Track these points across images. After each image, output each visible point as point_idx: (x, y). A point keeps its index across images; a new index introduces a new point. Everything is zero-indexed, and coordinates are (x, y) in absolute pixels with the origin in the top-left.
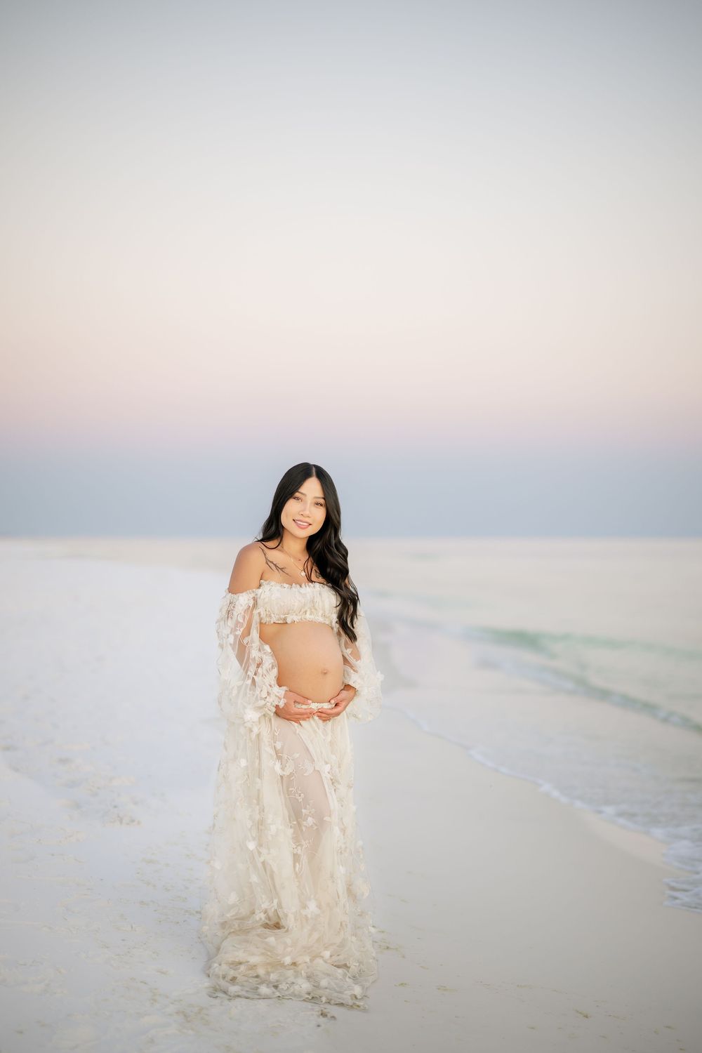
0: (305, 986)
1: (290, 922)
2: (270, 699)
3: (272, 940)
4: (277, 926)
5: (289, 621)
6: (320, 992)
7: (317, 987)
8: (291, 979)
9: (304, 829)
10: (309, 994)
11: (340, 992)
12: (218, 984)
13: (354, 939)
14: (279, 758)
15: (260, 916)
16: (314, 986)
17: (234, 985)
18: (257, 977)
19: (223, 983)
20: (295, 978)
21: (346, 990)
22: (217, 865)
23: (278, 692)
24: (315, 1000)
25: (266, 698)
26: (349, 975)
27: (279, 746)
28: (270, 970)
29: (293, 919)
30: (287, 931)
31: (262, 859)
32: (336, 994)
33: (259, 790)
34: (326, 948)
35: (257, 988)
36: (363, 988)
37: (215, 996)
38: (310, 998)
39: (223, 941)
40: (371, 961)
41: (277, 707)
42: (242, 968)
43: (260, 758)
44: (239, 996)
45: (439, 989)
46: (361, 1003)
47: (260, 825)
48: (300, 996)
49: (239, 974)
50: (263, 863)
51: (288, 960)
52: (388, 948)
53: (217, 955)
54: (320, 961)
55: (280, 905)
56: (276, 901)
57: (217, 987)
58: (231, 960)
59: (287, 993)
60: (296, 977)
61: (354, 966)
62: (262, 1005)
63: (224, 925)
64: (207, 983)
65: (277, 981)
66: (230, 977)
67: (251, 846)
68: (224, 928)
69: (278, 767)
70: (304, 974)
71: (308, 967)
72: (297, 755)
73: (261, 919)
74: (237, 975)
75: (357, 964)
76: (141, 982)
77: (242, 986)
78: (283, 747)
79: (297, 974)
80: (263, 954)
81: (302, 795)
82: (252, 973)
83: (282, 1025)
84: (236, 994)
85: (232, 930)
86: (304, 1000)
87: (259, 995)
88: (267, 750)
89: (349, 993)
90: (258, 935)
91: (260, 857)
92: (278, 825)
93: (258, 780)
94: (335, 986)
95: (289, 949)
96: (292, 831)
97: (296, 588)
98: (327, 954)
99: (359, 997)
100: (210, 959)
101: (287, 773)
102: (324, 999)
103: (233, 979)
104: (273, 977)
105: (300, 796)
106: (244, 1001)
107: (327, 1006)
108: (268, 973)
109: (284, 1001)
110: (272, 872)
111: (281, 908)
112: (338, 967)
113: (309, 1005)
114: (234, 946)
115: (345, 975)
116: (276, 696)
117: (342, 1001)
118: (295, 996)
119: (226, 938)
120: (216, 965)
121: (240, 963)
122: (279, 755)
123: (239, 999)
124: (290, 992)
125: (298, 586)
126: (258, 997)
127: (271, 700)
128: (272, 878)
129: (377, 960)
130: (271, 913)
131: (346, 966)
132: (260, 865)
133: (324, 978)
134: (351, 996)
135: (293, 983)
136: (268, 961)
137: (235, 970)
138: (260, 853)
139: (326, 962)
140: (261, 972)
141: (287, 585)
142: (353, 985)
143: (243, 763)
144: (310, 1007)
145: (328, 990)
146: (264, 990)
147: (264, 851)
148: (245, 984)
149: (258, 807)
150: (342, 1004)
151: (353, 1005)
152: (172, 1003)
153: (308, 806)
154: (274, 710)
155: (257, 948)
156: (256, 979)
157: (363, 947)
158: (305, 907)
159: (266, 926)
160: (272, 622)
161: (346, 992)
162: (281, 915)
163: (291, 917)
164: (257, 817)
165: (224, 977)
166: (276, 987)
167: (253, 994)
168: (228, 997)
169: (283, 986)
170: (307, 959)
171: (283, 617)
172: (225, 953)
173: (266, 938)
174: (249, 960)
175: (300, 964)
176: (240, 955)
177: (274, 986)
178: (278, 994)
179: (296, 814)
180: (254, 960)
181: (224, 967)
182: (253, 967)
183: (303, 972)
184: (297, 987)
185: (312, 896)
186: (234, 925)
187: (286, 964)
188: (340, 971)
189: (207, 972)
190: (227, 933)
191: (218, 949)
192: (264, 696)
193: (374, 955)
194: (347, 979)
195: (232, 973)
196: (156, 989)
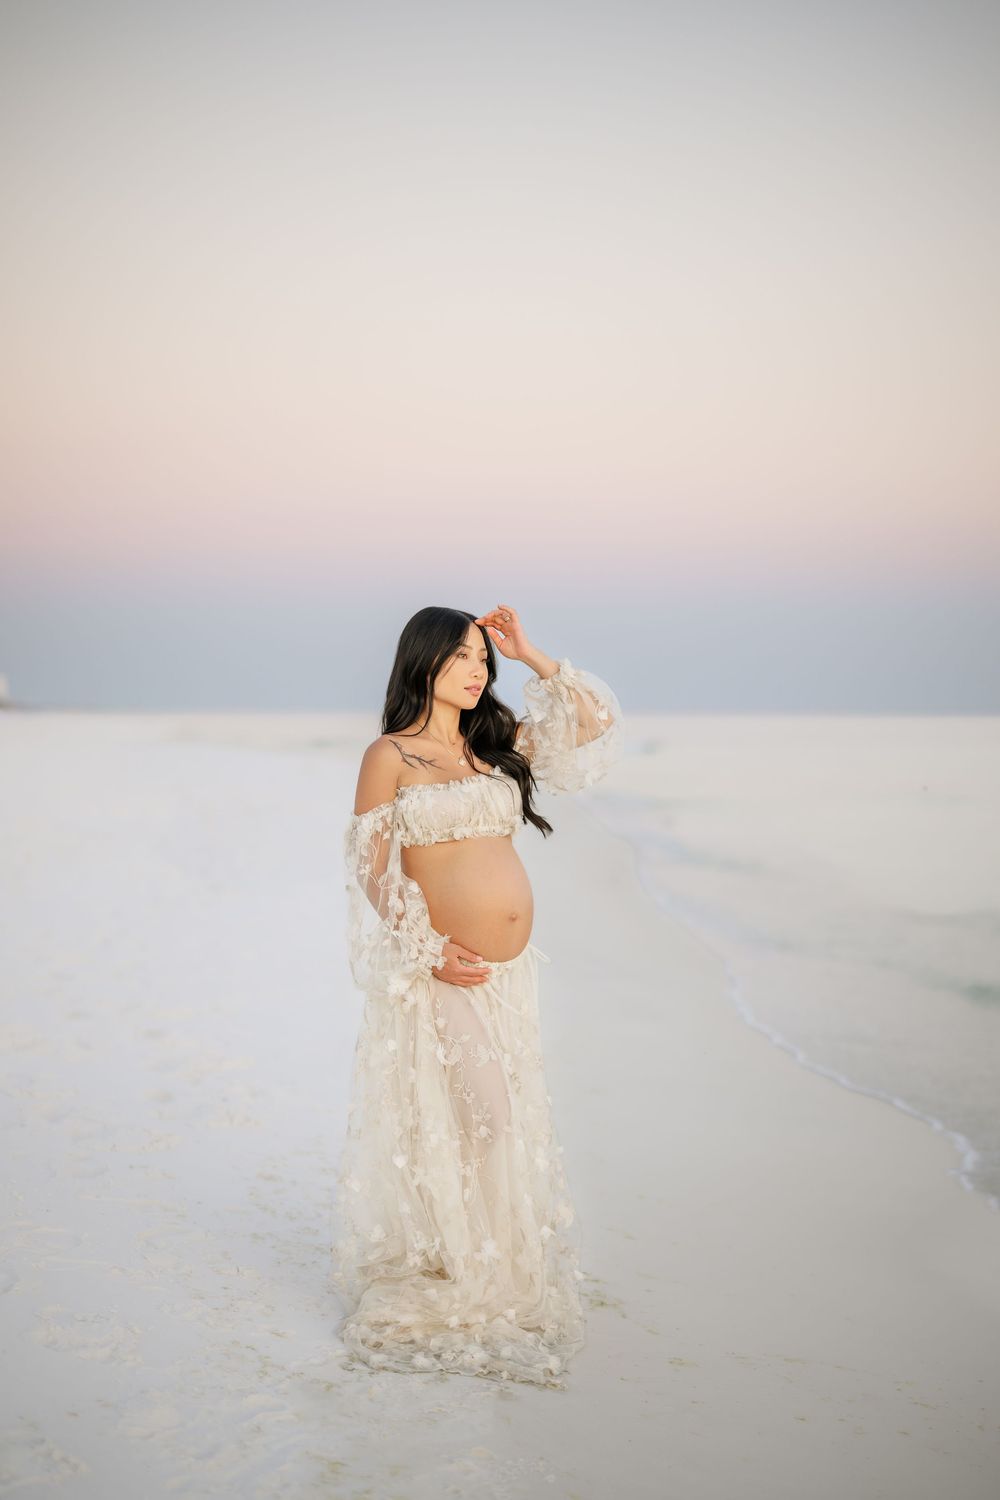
0: (477, 1356)
1: (458, 1270)
2: (423, 960)
3: (432, 1292)
4: (441, 1274)
5: (457, 836)
6: (498, 1365)
7: (496, 1357)
8: (460, 1346)
9: (474, 1142)
10: (484, 1367)
11: (528, 1366)
12: (355, 1351)
13: (554, 1291)
14: (442, 1040)
15: (414, 1260)
16: (492, 1356)
17: (378, 1352)
18: (412, 1342)
19: (363, 1350)
20: (465, 1344)
21: (537, 1363)
22: (355, 1186)
23: (434, 948)
24: (491, 1374)
25: (417, 958)
26: (542, 1341)
27: (441, 1023)
28: (429, 1332)
29: (462, 1266)
30: (454, 1282)
31: (416, 1182)
32: (522, 1368)
33: (413, 1085)
34: (511, 1306)
35: (412, 1357)
36: (562, 1361)
37: (350, 1367)
38: (485, 1372)
39: (364, 1291)
40: (576, 1322)
41: (434, 969)
42: (389, 1330)
43: (414, 1039)
44: (384, 1368)
45: (671, 1362)
46: (558, 1382)
47: (414, 1134)
48: (472, 1370)
49: (384, 1338)
50: (418, 1188)
51: (454, 1321)
52: (602, 1304)
53: (354, 1313)
54: (501, 1321)
55: (443, 1246)
56: (437, 1241)
57: (355, 1355)
58: (373, 1320)
59: (453, 1365)
60: (467, 1343)
61: (551, 1329)
62: (416, 1382)
63: (365, 1270)
64: (341, 1350)
65: (440, 1349)
66: (372, 1343)
67: (400, 1162)
68: (365, 1274)
69: (440, 1053)
70: (478, 1339)
71: (485, 1329)
72: (466, 1038)
73: (416, 1264)
74: (381, 1340)
75: (556, 1327)
76: (248, 1347)
77: (391, 1354)
78: (446, 1025)
79: (469, 1340)
80: (419, 1311)
81: (472, 1094)
82: (405, 1337)
83: (444, 1410)
84: (380, 1365)
85: (376, 1277)
86: (476, 1375)
87: (414, 1368)
88: (425, 1027)
89: (541, 1366)
90: (413, 1285)
91: (413, 1178)
92: (439, 1133)
93: (412, 1070)
94: (522, 1357)
95: (456, 1306)
96: (458, 1143)
97: (455, 787)
98: (511, 1313)
99: (555, 1372)
100: (347, 1316)
101: (451, 1062)
102: (505, 1375)
103: (378, 1346)
104: (435, 1343)
105: (468, 1095)
106: (390, 1375)
107: (510, 1384)
108: (428, 1337)
109: (449, 1376)
110: (431, 1198)
111: (446, 1250)
112: (528, 1330)
113: (484, 1383)
114: (380, 1301)
115: (537, 1341)
116: (432, 954)
117: (531, 1379)
118: (464, 1369)
119: (368, 1288)
120: (352, 1325)
121: (387, 1324)
122: (441, 1035)
123: (383, 1373)
124: (458, 1364)
125: (457, 782)
126: (410, 1370)
127: (425, 961)
128: (431, 1207)
129: (586, 1321)
130: (432, 1255)
131: (539, 1330)
132: (414, 1190)
133: (507, 1345)
134: (544, 1370)
135: (462, 1352)
136: (426, 1321)
137: (379, 1332)
138: (413, 1175)
139: (510, 1322)
140: (417, 1335)
141: (442, 785)
142: (548, 1355)
143: (392, 1045)
144: (485, 1385)
145: (510, 1362)
146: (421, 1360)
147: (419, 1170)
148: (395, 1351)
149: (411, 1108)
150: (531, 1382)
151: (546, 1383)
152: (289, 1377)
153: (480, 1111)
154: (430, 973)
155: (411, 1303)
156: (411, 1346)
157: (567, 1304)
158: (479, 1249)
159: (425, 1273)
160: (433, 842)
161: (537, 1365)
162: (445, 1258)
163: (460, 1264)
164: (410, 1123)
165: (364, 1342)
166: (438, 1357)
167: (405, 1366)
168: (369, 1370)
169: (447, 1356)
170: (483, 1318)
171: (447, 831)
172: (366, 1310)
173: (424, 1289)
174: (398, 1320)
175: (473, 1325)
176: (386, 1313)
177: (435, 1356)
178: (440, 1366)
179: (463, 1121)
180: (406, 1319)
181: (364, 1328)
182: (406, 1329)
183: (477, 1336)
184: (467, 1357)
185: (489, 1235)
186: (378, 1271)
187: (451, 1326)
188: (531, 1335)
189: (340, 1335)
190: (369, 1280)
191: (358, 1303)
192: (414, 958)
193: (580, 1313)
194: (540, 1347)
195: (374, 1337)
196: (268, 1357)
